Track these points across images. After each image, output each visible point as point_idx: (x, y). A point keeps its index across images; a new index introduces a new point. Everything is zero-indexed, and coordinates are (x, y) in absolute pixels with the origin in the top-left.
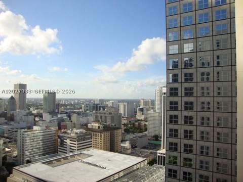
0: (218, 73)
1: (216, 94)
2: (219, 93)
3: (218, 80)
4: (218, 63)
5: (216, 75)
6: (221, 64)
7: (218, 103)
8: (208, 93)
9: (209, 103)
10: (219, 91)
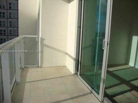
0: (10, 13)
1: (9, 26)
2: (11, 25)
3: (10, 17)
4: (10, 7)
5: (8, 14)
6: (12, 8)
7: (10, 31)
8: (4, 25)
9: (5, 31)
10: (11, 24)
